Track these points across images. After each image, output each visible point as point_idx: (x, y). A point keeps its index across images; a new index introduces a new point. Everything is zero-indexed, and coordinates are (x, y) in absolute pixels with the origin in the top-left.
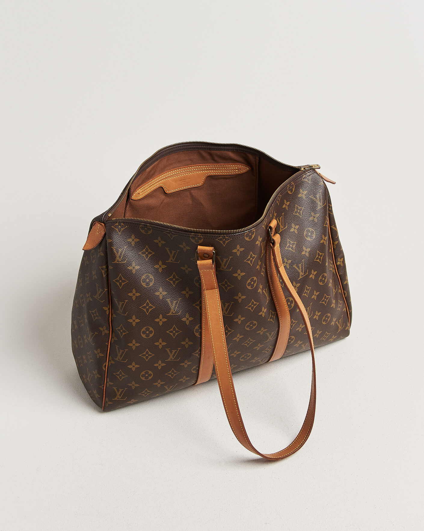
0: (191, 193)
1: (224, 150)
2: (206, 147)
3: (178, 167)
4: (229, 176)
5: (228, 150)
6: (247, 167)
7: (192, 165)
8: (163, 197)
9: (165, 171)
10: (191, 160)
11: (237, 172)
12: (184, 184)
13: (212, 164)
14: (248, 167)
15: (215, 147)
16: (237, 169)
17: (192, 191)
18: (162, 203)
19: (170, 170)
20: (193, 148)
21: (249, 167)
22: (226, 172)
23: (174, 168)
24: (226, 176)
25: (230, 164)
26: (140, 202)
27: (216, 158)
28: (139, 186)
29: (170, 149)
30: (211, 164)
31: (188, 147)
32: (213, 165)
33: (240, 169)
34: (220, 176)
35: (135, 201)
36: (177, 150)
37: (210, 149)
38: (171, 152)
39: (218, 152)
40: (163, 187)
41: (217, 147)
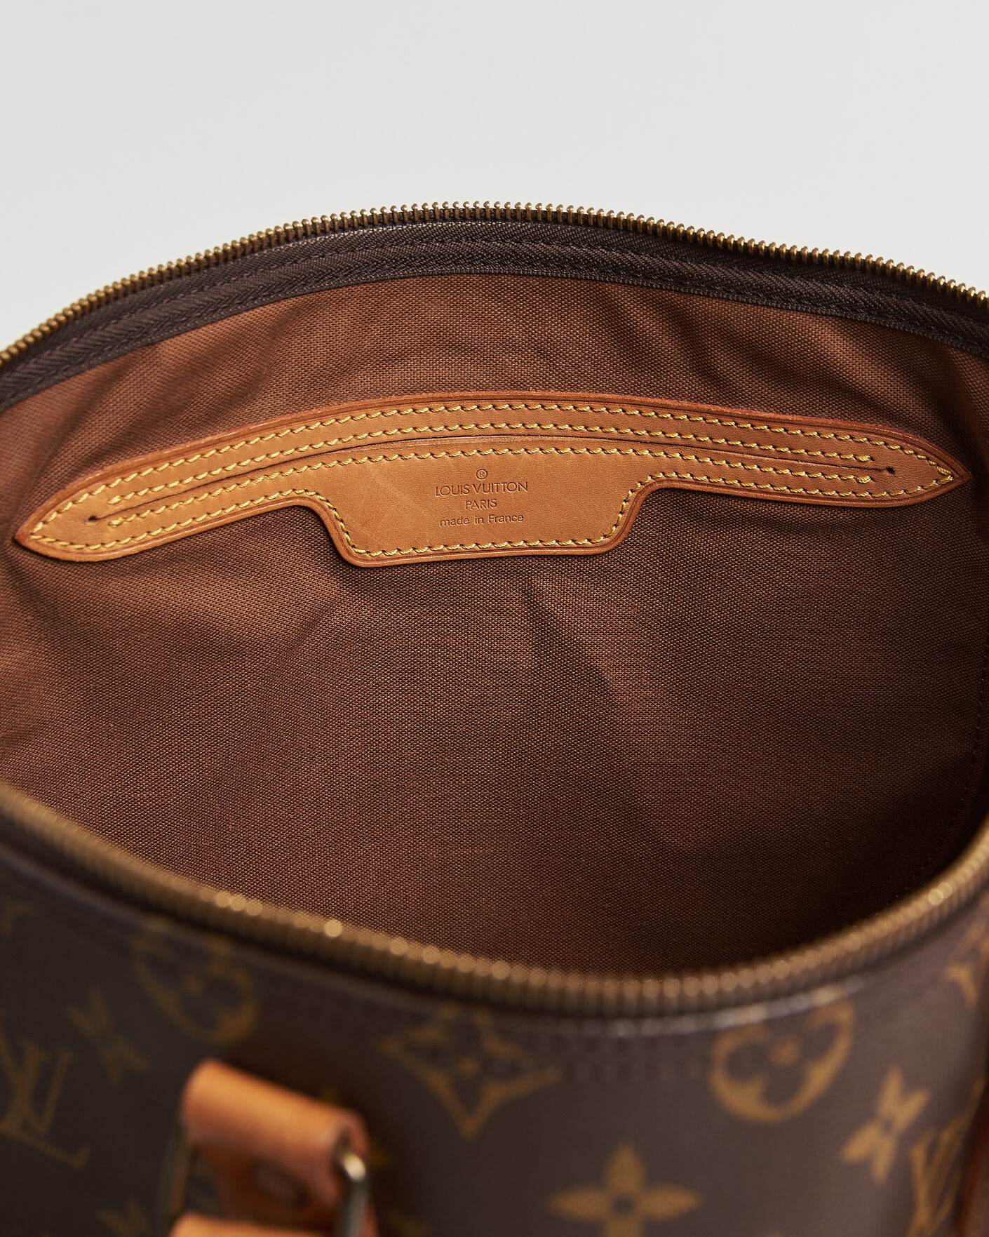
0: (530, 598)
1: (786, 299)
2: (658, 262)
3: (446, 391)
4: (808, 513)
5: (812, 304)
6: (941, 462)
7: (552, 393)
8: (325, 586)
9: (341, 398)
10: (543, 352)
11: (865, 487)
12: (480, 518)
13: (693, 405)
14: (949, 466)
15: (719, 272)
16: (863, 469)
17: (543, 583)
18: (309, 626)
19: (385, 394)
20: (561, 262)
21: (957, 465)
22: (784, 480)
23: (413, 390)
24: (786, 512)
25: (822, 420)
26: (115, 588)
27: (724, 362)
28: (96, 458)
29: (389, 238)
30: (685, 403)
31: (526, 246)
32: (700, 412)
33: (891, 470)
34: (740, 505)
35: (63, 570)
36: (441, 259)
37: (680, 281)
38: (397, 262)
39: (741, 316)
40: (323, 515)
41: (735, 274)
